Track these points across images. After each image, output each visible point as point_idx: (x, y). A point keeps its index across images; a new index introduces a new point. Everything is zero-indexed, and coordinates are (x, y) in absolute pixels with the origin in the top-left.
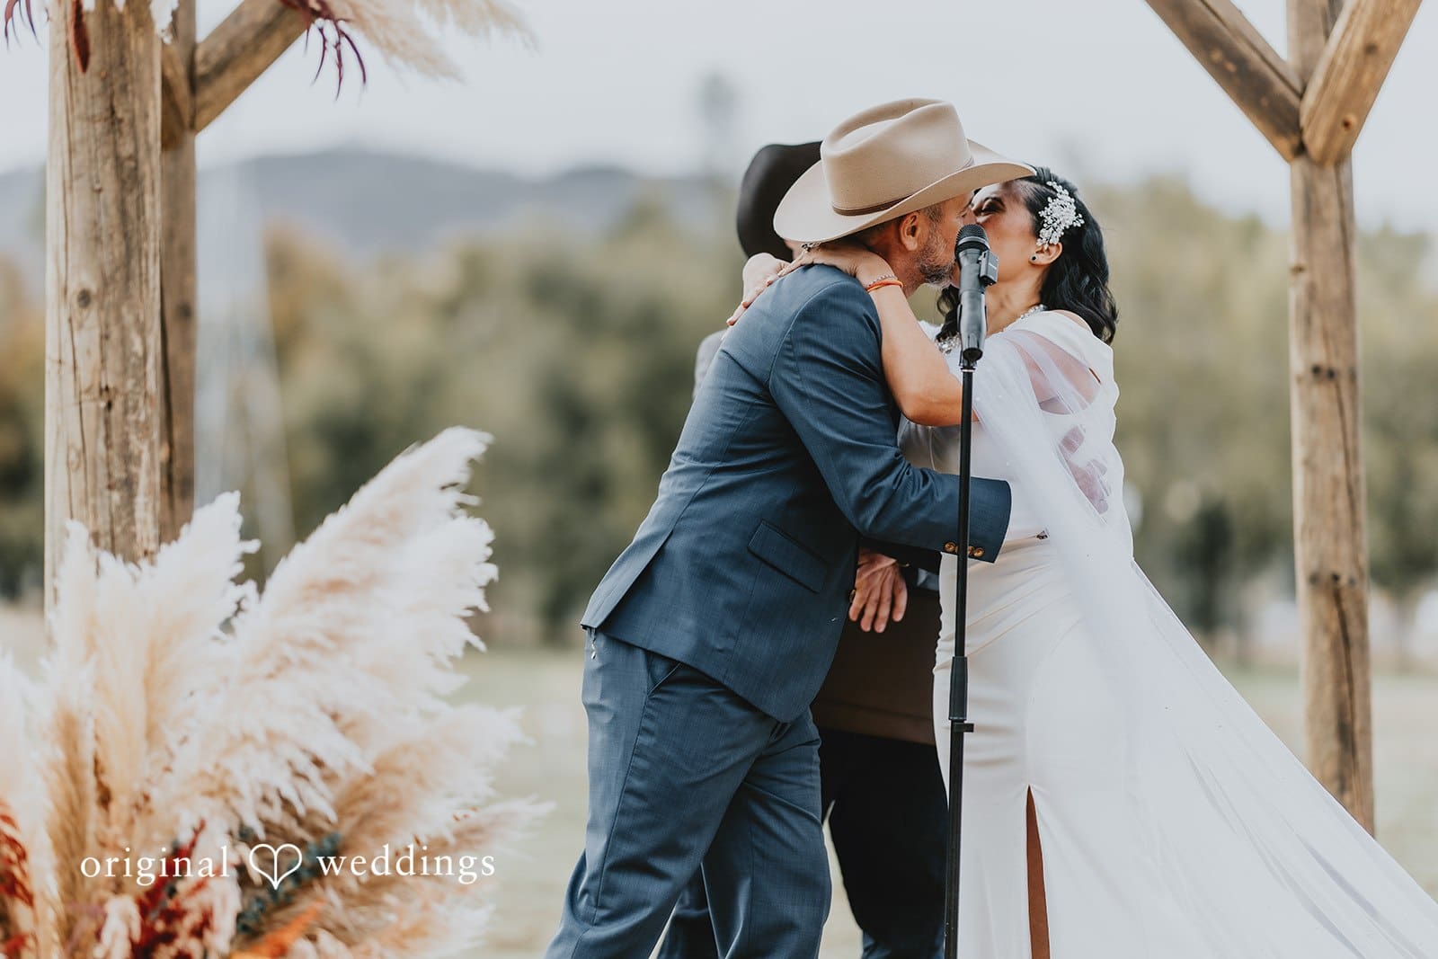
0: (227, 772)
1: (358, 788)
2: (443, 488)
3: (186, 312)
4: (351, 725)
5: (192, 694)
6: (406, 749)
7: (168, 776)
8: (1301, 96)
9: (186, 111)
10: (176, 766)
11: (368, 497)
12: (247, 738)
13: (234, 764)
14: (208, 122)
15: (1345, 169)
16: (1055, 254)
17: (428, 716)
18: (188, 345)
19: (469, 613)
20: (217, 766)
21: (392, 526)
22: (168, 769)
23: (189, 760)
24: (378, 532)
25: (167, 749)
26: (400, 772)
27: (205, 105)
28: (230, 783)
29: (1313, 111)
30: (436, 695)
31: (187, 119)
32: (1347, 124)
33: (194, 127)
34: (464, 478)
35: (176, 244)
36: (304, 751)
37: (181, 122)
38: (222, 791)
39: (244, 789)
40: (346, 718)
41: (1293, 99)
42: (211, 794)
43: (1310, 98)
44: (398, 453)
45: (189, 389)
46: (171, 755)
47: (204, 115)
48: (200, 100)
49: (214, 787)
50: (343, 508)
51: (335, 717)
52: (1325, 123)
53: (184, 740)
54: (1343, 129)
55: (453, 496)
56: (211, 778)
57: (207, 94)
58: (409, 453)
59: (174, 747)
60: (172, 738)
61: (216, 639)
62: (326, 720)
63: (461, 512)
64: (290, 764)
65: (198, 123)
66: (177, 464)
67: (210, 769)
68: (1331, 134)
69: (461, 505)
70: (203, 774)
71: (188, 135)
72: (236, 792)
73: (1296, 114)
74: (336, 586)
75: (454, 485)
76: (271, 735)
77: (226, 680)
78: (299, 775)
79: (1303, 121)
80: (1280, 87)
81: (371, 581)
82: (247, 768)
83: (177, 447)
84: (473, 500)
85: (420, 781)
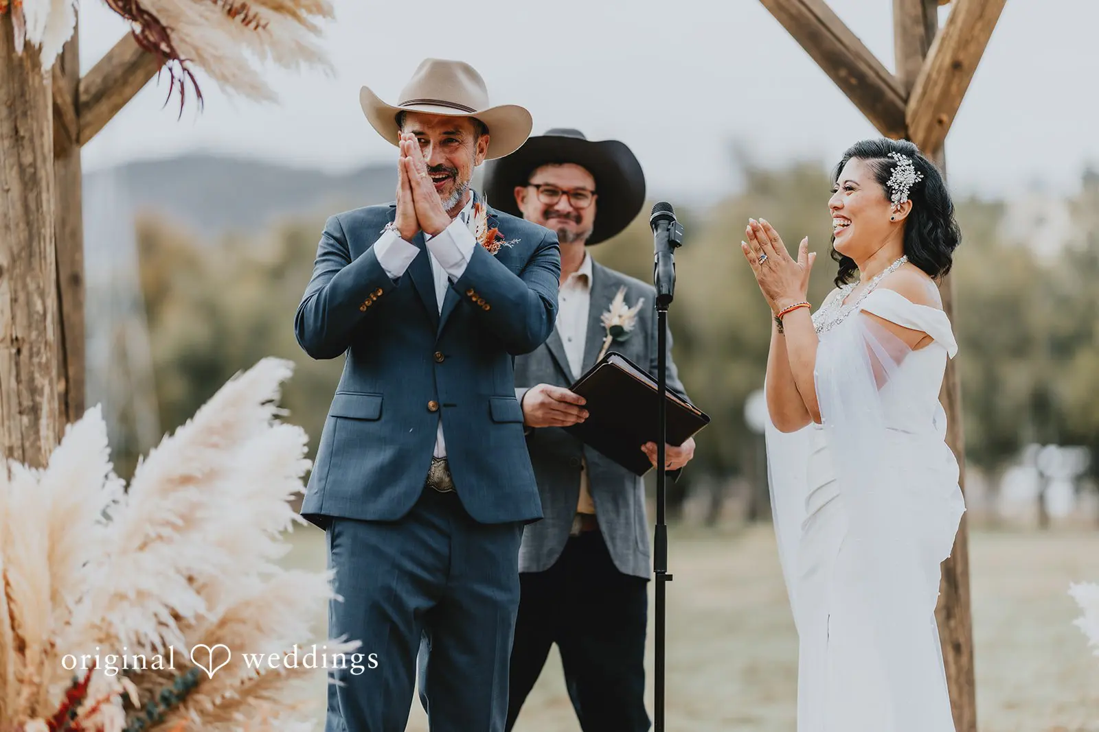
0: (110, 624)
1: (212, 633)
2: (263, 404)
3: (76, 280)
4: (204, 586)
5: (84, 565)
6: (247, 604)
7: (68, 628)
8: (906, 101)
9: (73, 130)
10: (72, 621)
11: (209, 412)
12: (122, 597)
13: (114, 617)
14: (90, 137)
15: (940, 155)
16: (908, 209)
17: (265, 577)
18: (78, 305)
19: (292, 498)
20: (103, 620)
21: (227, 435)
22: (68, 623)
23: (83, 615)
24: (215, 439)
25: (67, 608)
26: (243, 622)
27: (88, 125)
28: (113, 631)
29: (915, 113)
30: (268, 560)
31: (74, 137)
32: (940, 122)
33: (79, 141)
34: (276, 397)
35: (68, 230)
36: (167, 606)
37: (69, 137)
38: (108, 639)
39: (122, 636)
40: (200, 580)
41: (899, 103)
42: (100, 641)
43: (913, 104)
44: (227, 380)
45: (81, 338)
46: (70, 612)
47: (87, 132)
48: (82, 121)
49: (102, 636)
50: (188, 421)
51: (190, 579)
52: (924, 121)
53: (80, 601)
54: (937, 126)
55: (271, 409)
56: (100, 628)
57: (88, 117)
58: (235, 379)
59: (71, 605)
60: (70, 600)
61: (99, 522)
62: (184, 582)
63: (277, 422)
64: (156, 615)
65: (82, 138)
66: (72, 394)
67: (97, 621)
68: (929, 129)
69: (276, 417)
70: (94, 626)
71: (75, 147)
72: (118, 639)
73: (902, 115)
74: (186, 480)
75: (270, 401)
76: (141, 594)
77: (109, 555)
78: (161, 624)
79: (908, 120)
80: (891, 95)
81: (211, 476)
82: (123, 620)
83: (71, 381)
84: (285, 412)
85: (259, 628)
